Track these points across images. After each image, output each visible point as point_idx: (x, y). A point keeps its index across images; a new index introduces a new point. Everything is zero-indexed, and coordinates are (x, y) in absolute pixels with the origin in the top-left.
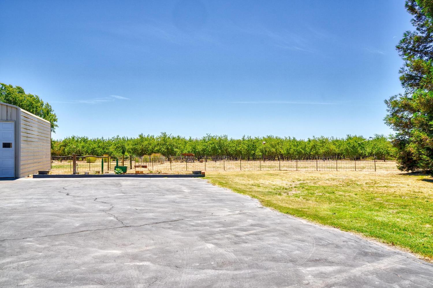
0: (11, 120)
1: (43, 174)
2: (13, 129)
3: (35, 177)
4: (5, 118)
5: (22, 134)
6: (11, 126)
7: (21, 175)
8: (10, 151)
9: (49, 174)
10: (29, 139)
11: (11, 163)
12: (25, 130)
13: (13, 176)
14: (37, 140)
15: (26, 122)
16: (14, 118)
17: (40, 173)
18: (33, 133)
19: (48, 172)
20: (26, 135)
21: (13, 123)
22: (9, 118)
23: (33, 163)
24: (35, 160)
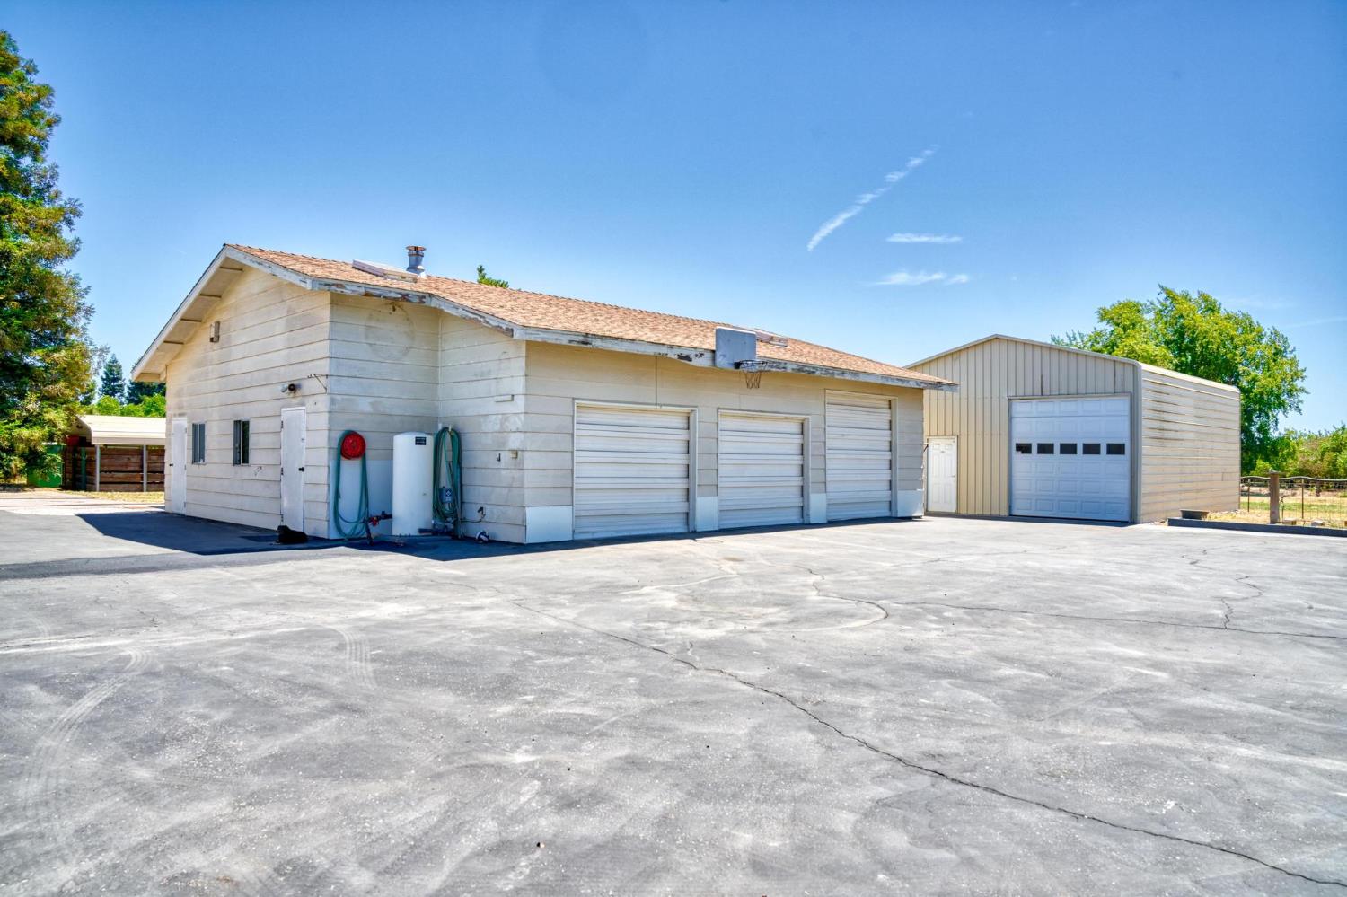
0: (1123, 393)
1: (1192, 519)
2: (1127, 412)
3: (1172, 523)
4: (1110, 389)
5: (1144, 423)
6: (1122, 405)
7: (1145, 518)
8: (1121, 462)
9: (1207, 520)
10: (1166, 434)
11: (1122, 488)
12: (1156, 414)
13: (1126, 518)
14: (1191, 436)
15: (1158, 395)
16: (1129, 387)
17: (1186, 514)
18: (1179, 418)
19: (1205, 514)
20: (1157, 424)
21: (1127, 399)
22: (1119, 388)
23: (1180, 492)
24: (1187, 486)
